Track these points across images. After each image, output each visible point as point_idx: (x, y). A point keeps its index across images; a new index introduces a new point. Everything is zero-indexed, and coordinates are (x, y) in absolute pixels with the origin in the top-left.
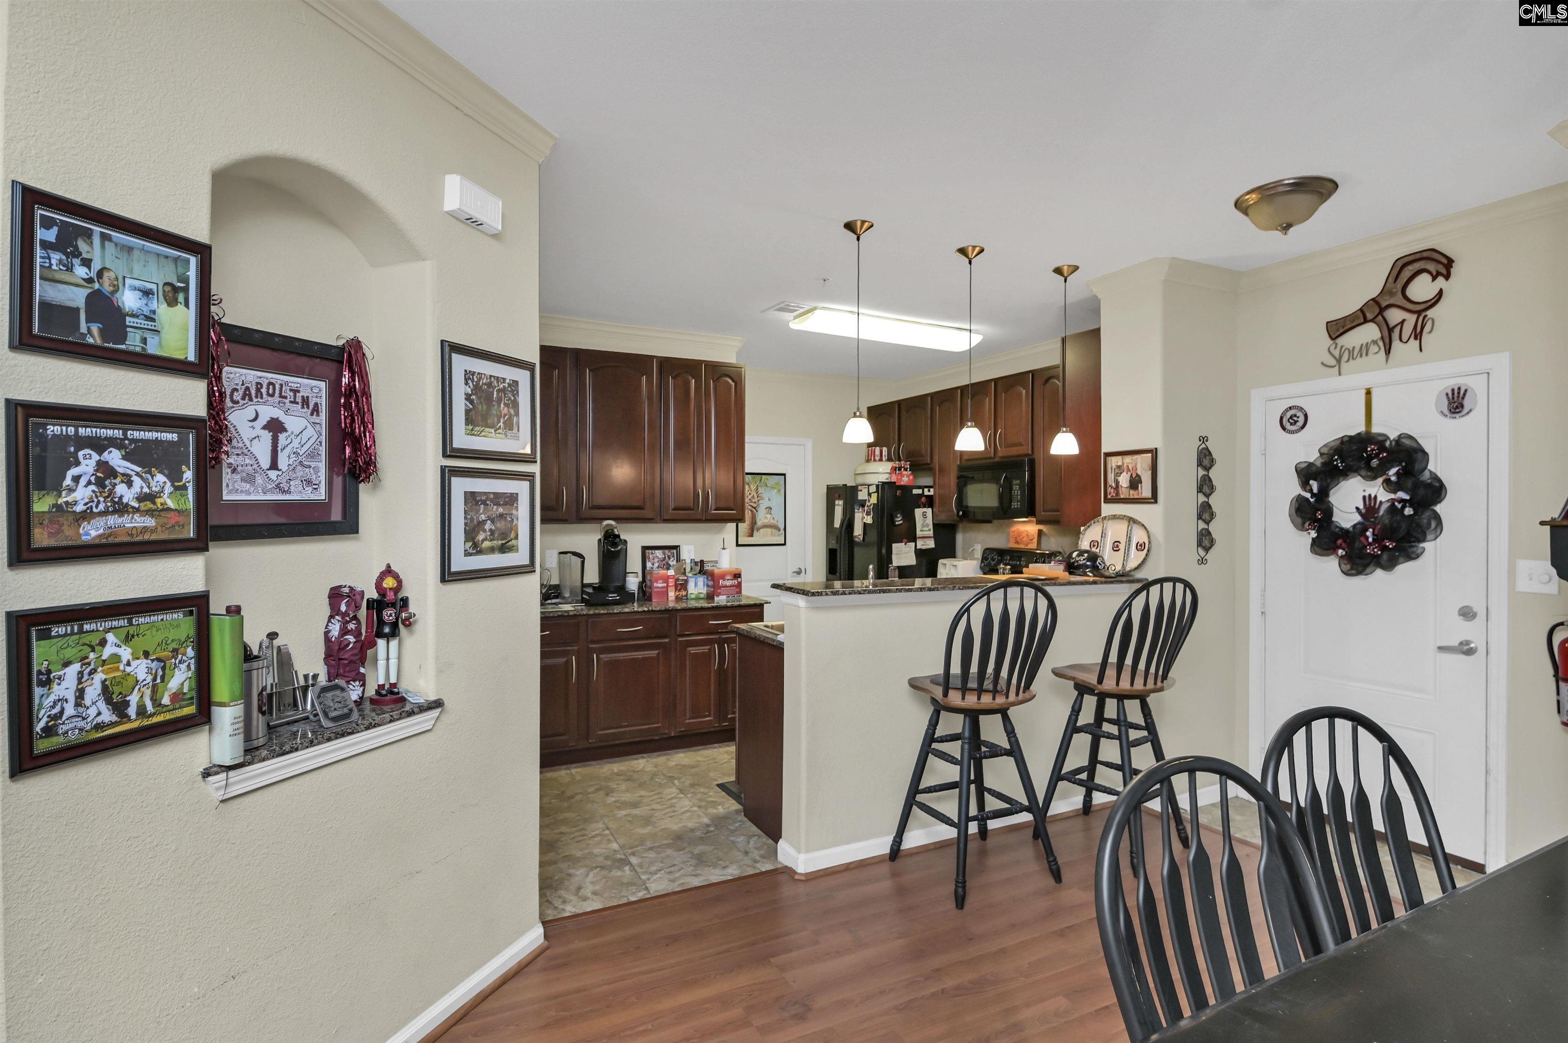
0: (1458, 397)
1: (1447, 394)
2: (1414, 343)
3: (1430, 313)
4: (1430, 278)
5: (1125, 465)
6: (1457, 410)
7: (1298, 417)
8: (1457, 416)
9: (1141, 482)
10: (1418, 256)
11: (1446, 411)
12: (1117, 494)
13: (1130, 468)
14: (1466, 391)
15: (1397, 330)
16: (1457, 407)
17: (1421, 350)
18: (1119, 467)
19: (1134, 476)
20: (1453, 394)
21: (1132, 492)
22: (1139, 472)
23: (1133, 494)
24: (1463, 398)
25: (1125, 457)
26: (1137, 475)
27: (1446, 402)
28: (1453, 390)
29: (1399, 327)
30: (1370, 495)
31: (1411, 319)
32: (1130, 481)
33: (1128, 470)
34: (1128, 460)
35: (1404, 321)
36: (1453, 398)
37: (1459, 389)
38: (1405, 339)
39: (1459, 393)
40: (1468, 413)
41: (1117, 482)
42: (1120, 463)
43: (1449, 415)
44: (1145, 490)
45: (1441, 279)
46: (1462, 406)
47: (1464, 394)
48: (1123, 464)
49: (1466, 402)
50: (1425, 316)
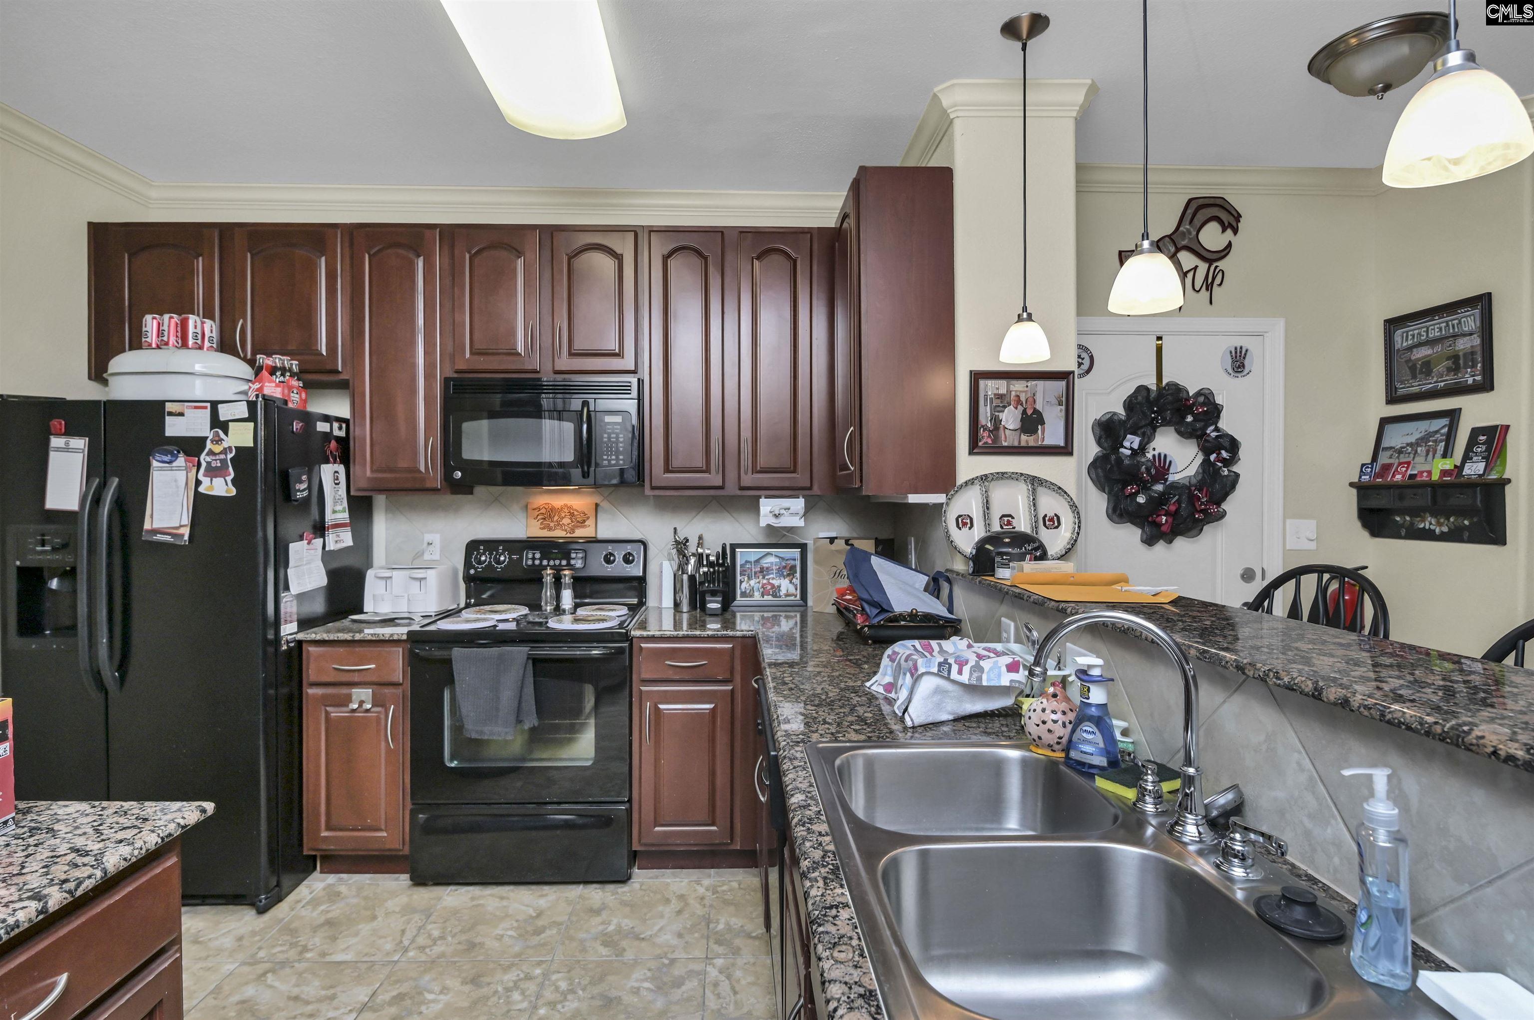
0: (1240, 356)
1: (1231, 352)
2: (1205, 294)
3: (1221, 264)
4: (1219, 228)
5: (1013, 393)
6: (1240, 370)
7: (1083, 359)
8: (1239, 375)
9: (1043, 423)
10: (1212, 201)
11: (1230, 371)
12: (996, 439)
13: (1023, 399)
14: (1247, 351)
15: (1190, 275)
16: (1239, 367)
17: (1211, 303)
18: (1000, 397)
19: (1029, 412)
20: (1236, 352)
21: (1024, 438)
22: (1039, 407)
23: (1026, 440)
24: (1244, 358)
25: (1014, 382)
26: (1036, 411)
27: (1230, 361)
28: (1236, 348)
29: (1191, 273)
30: (1160, 455)
31: (1203, 267)
32: (1022, 420)
33: (1019, 402)
34: (1018, 386)
35: (1197, 267)
36: (1236, 357)
37: (1241, 348)
38: (1197, 288)
39: (1241, 352)
40: (1248, 373)
41: (996, 422)
42: (1003, 391)
43: (1233, 374)
44: (1053, 434)
45: (1229, 232)
46: (1244, 366)
47: (1245, 354)
48: (1009, 391)
49: (1246, 362)
50: (1216, 267)
